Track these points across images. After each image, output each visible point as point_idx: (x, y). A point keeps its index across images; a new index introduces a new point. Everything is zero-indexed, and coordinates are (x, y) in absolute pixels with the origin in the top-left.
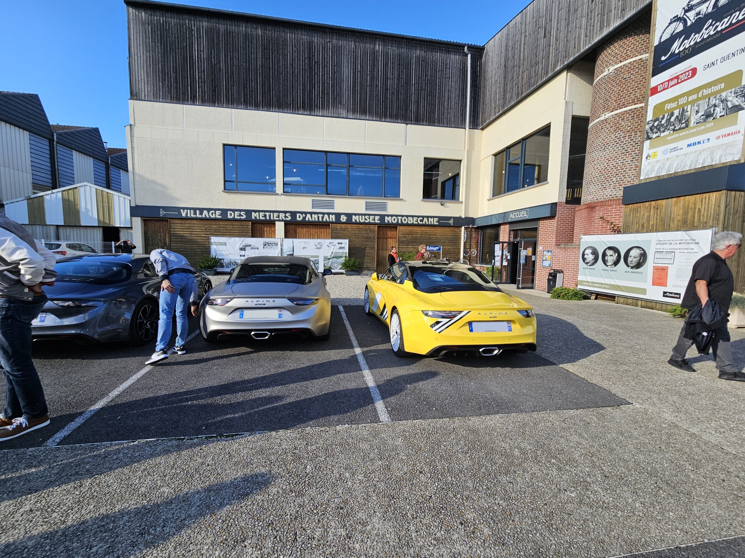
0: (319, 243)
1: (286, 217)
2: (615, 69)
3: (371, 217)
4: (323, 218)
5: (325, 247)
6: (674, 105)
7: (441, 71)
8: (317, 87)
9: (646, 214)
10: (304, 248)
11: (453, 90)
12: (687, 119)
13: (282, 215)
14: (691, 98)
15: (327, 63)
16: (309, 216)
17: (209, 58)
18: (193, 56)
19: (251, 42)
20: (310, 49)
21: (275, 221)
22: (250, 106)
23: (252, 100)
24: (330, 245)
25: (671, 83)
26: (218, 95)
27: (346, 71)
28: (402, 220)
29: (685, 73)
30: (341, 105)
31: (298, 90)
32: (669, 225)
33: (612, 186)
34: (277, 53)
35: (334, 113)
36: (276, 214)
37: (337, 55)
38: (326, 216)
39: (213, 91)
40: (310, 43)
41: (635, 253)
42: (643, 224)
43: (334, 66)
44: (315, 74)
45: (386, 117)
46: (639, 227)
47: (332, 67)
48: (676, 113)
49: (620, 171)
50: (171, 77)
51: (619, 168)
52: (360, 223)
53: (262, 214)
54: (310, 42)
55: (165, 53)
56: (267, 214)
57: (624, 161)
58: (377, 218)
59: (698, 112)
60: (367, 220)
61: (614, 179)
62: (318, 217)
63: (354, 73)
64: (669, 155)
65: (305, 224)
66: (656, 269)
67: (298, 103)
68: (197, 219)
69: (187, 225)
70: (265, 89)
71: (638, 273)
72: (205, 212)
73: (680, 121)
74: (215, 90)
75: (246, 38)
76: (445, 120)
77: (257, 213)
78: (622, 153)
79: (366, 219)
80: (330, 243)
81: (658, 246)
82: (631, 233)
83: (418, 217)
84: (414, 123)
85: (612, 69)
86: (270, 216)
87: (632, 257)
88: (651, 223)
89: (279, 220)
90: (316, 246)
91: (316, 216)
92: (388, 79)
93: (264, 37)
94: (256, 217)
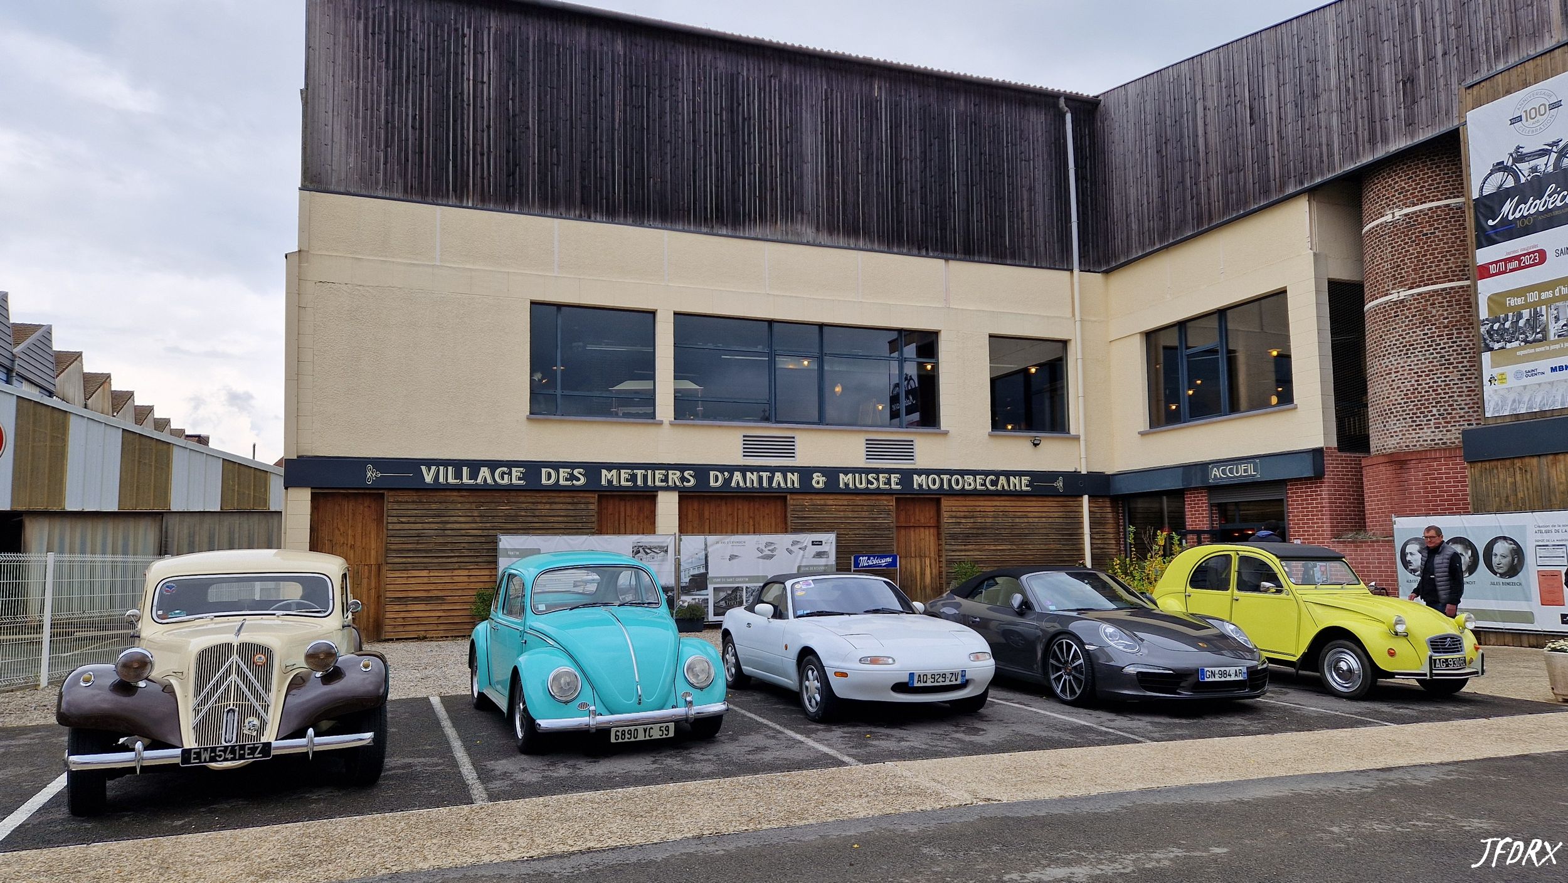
0: (768, 544)
1: (683, 479)
2: (1406, 215)
3: (881, 476)
4: (771, 480)
5: (781, 553)
6: (1520, 301)
7: (1012, 145)
8: (750, 174)
9: (1509, 480)
10: (732, 557)
11: (1039, 187)
12: (1542, 326)
13: (674, 476)
14: (1544, 296)
15: (770, 121)
16: (737, 476)
17: (501, 102)
18: (462, 93)
19: (601, 69)
20: (732, 90)
21: (657, 489)
22: (596, 212)
23: (601, 199)
24: (795, 548)
25: (1510, 266)
26: (521, 185)
27: (811, 142)
28: (950, 481)
29: (1529, 254)
30: (803, 213)
31: (705, 178)
32: (1550, 500)
33: (1432, 423)
34: (660, 96)
35: (787, 233)
36: (659, 474)
37: (791, 105)
38: (778, 476)
39: (508, 176)
40: (733, 78)
41: (1501, 548)
42: (1507, 497)
43: (786, 128)
44: (744, 143)
45: (900, 244)
46: (1501, 502)
47: (780, 129)
48: (1526, 314)
49: (1443, 396)
50: (407, 140)
51: (1440, 391)
52: (857, 492)
53: (624, 474)
54: (732, 75)
55: (395, 81)
56: (639, 473)
57: (1447, 379)
58: (894, 478)
59: (1558, 320)
60: (872, 483)
61: (1434, 411)
62: (760, 478)
63: (830, 143)
64: (1526, 381)
65: (729, 496)
66: (1542, 575)
67: (706, 208)
68: (459, 489)
69: (434, 506)
70: (631, 175)
71: (1514, 584)
72: (484, 472)
73: (1533, 329)
74: (514, 173)
75: (589, 58)
76: (1026, 251)
77: (614, 472)
78: (1441, 365)
79: (869, 482)
80: (795, 543)
81: (1539, 536)
82: (1489, 512)
83: (986, 473)
84: (963, 256)
85: (1398, 214)
86: (645, 477)
87: (1498, 557)
88: (1520, 495)
89: (668, 489)
90: (761, 551)
91: (755, 477)
92: (902, 160)
93: (631, 58)
94: (610, 482)
